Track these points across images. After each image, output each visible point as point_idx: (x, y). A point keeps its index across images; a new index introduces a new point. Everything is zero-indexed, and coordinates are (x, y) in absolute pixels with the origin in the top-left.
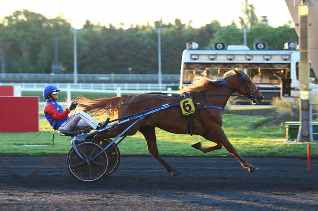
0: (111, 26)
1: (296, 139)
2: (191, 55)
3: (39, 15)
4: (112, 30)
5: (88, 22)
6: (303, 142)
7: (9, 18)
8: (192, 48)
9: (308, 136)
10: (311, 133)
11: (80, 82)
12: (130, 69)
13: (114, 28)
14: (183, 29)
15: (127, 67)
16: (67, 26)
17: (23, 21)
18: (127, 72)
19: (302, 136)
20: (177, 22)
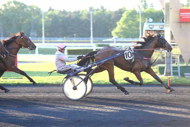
0: (64, 10)
1: (163, 74)
2: (149, 25)
3: (23, 4)
4: (64, 12)
5: (51, 8)
6: (167, 76)
7: (5, 5)
8: (149, 21)
9: (170, 73)
10: (172, 71)
11: (46, 42)
12: (75, 35)
13: (66, 11)
14: (105, 12)
15: (74, 33)
16: (39, 10)
17: (13, 7)
18: (73, 37)
19: (167, 73)
20: (102, 7)
